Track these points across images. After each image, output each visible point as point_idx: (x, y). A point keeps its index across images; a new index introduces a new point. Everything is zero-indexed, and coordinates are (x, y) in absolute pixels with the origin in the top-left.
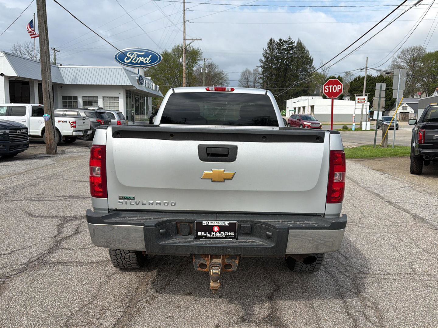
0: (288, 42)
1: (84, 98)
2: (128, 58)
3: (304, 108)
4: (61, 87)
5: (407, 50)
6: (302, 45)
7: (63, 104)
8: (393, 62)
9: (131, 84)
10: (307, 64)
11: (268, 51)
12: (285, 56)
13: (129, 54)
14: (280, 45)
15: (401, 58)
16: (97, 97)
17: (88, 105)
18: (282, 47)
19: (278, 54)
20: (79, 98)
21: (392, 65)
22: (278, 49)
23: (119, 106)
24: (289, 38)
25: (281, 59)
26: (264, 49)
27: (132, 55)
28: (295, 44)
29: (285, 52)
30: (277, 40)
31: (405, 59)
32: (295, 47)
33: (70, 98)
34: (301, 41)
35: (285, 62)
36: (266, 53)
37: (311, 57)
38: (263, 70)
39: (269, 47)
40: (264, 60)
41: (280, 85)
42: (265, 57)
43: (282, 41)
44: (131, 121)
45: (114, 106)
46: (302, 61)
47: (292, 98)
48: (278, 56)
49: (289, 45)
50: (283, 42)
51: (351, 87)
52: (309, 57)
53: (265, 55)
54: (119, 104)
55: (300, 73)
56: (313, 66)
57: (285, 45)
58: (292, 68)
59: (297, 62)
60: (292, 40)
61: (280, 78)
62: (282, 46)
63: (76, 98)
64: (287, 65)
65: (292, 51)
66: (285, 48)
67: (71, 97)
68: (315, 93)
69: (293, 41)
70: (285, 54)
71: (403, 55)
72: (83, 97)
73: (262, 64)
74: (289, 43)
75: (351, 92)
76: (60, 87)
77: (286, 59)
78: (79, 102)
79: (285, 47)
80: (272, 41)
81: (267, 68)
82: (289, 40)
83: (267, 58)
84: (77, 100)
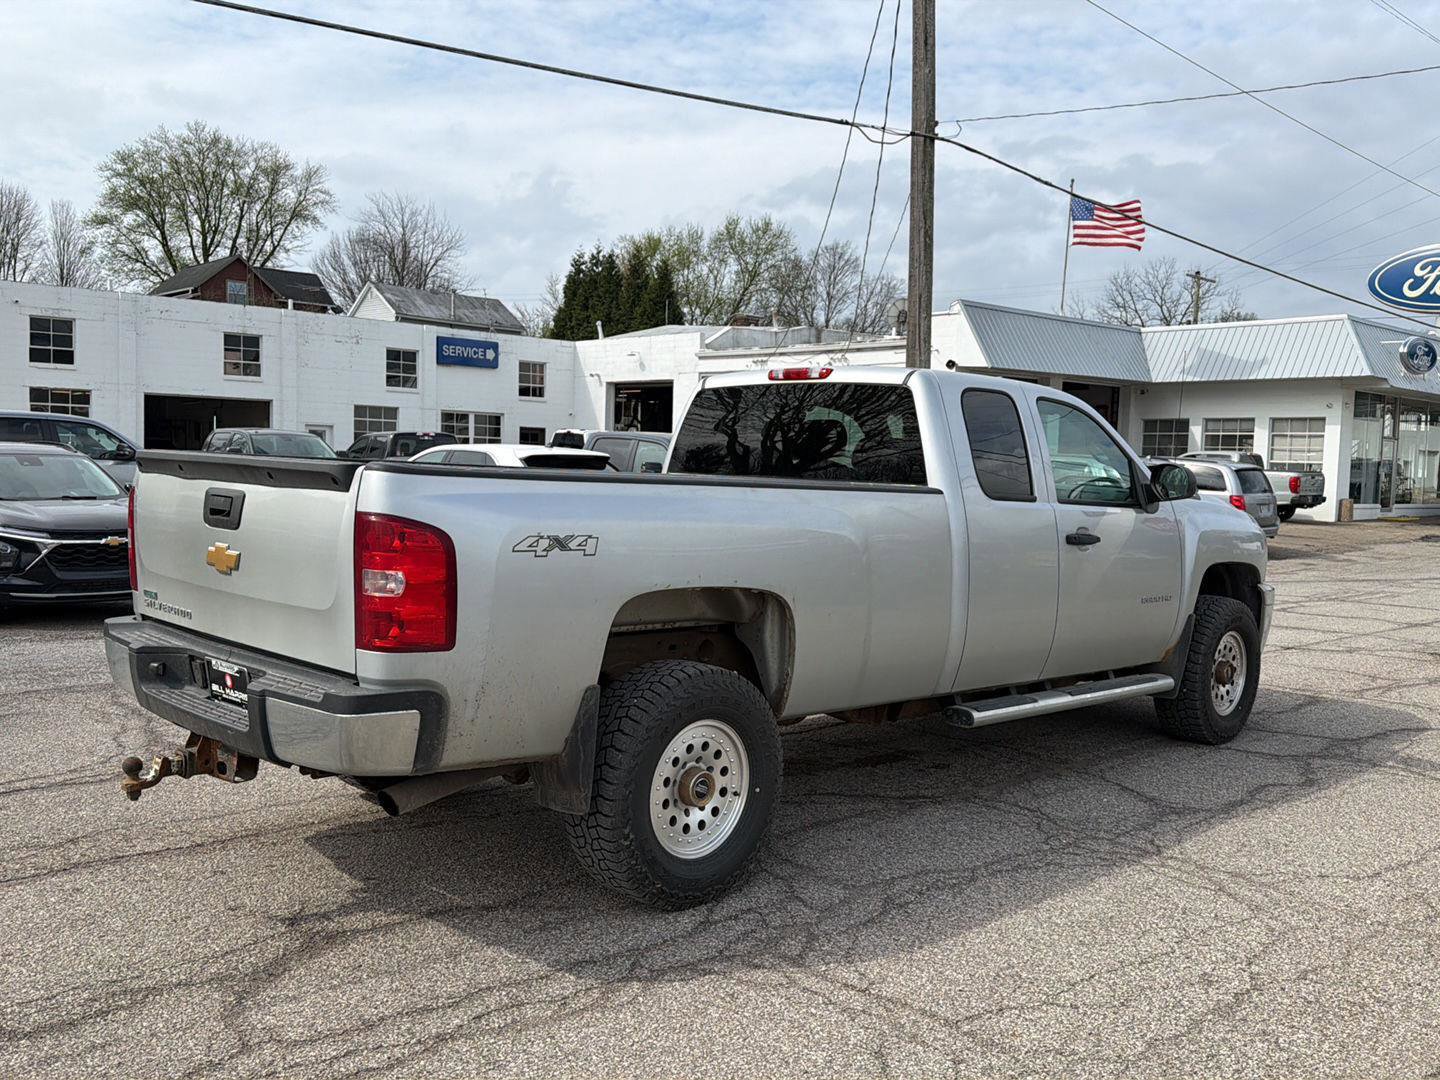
1: (1211, 426)
2: (1420, 282)
4: (1143, 393)
7: (1144, 444)
9: (1367, 372)
13: (1422, 268)
16: (1253, 420)
17: (1220, 447)
20: (1193, 425)
23: (1322, 451)
27: (1431, 271)
33: (1167, 424)
44: (1375, 502)
45: (1306, 448)
54: (1323, 441)
63: (1184, 425)
67: (1170, 421)
72: (1207, 420)
76: (1139, 392)
78: (1194, 438)
84: (1188, 431)
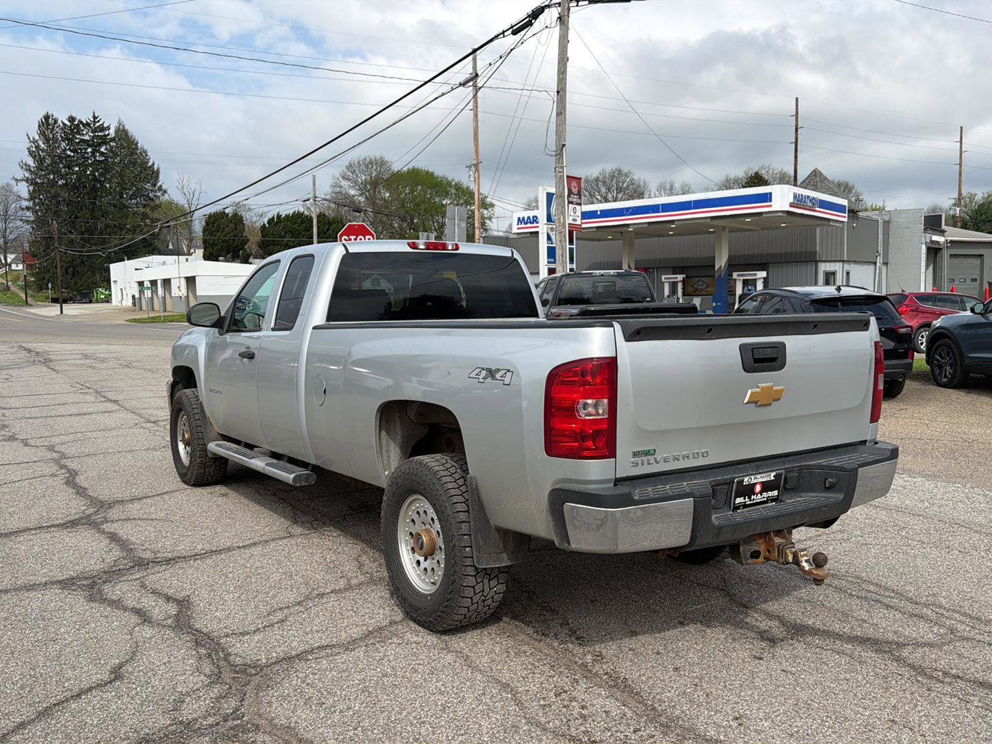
0: (92, 125)
3: (167, 282)
5: (359, 162)
6: (130, 134)
8: (334, 186)
10: (145, 179)
11: (41, 143)
12: (88, 158)
14: (72, 130)
15: (349, 179)
18: (78, 136)
19: (69, 153)
21: (332, 192)
22: (68, 139)
24: (95, 118)
25: (77, 165)
26: (29, 138)
28: (112, 132)
29: (87, 149)
30: (63, 118)
31: (356, 182)
32: (113, 140)
34: (126, 127)
35: (88, 172)
36: (37, 147)
37: (153, 164)
38: (31, 188)
39: (42, 133)
40: (32, 164)
41: (83, 227)
42: (34, 157)
43: (76, 123)
46: (132, 172)
47: (124, 260)
48: (70, 156)
49: (97, 134)
50: (78, 125)
51: (263, 237)
52: (150, 164)
53: (33, 151)
55: (131, 199)
56: (160, 186)
57: (84, 132)
58: (110, 187)
59: (121, 176)
60: (101, 122)
61: (82, 209)
62: (78, 133)
64: (95, 179)
65: (104, 147)
66: (85, 138)
68: (171, 247)
69: (105, 125)
70: (88, 153)
71: (353, 173)
73: (27, 175)
74: (95, 128)
75: (265, 247)
77: (90, 165)
79: (87, 138)
80: (51, 121)
81: (42, 183)
82: (95, 122)
83: (41, 161)
